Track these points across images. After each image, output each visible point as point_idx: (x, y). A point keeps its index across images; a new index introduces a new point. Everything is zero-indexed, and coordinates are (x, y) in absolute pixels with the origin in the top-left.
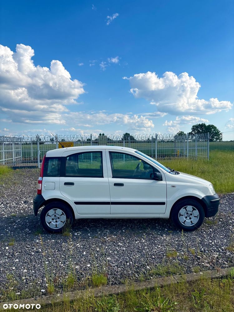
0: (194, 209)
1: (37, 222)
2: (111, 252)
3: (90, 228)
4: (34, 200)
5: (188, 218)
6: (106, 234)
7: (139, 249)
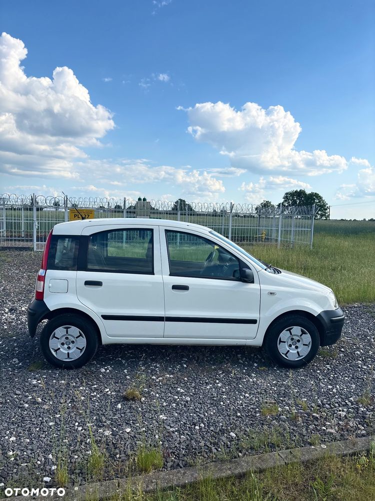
0: (303, 333)
1: (33, 347)
2: (165, 404)
3: (127, 359)
4: (30, 309)
5: (293, 347)
6: (155, 370)
7: (213, 400)
